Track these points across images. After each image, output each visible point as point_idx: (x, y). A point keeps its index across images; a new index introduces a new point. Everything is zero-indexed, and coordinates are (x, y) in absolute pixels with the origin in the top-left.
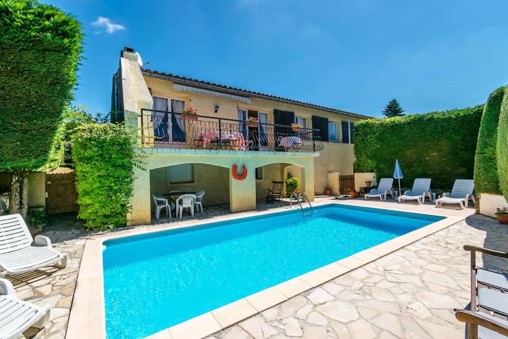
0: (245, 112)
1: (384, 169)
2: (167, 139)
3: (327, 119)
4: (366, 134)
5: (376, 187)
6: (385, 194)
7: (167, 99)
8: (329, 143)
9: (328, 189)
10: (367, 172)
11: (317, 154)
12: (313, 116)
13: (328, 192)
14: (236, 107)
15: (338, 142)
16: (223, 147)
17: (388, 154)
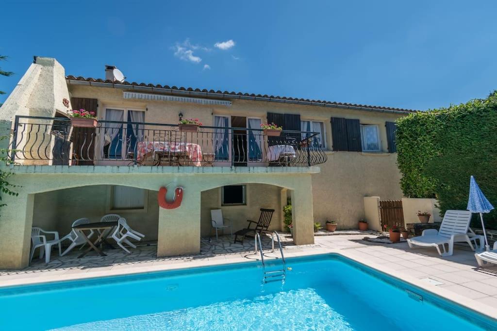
0: (228, 119)
1: (452, 194)
2: (119, 156)
3: (358, 120)
4: (415, 135)
5: (436, 226)
6: (451, 243)
7: (123, 110)
8: (363, 153)
9: (363, 222)
10: (423, 197)
11: (315, 169)
12: (332, 118)
13: (363, 225)
14: (210, 113)
15: (382, 151)
16: (174, 164)
17: (458, 166)
